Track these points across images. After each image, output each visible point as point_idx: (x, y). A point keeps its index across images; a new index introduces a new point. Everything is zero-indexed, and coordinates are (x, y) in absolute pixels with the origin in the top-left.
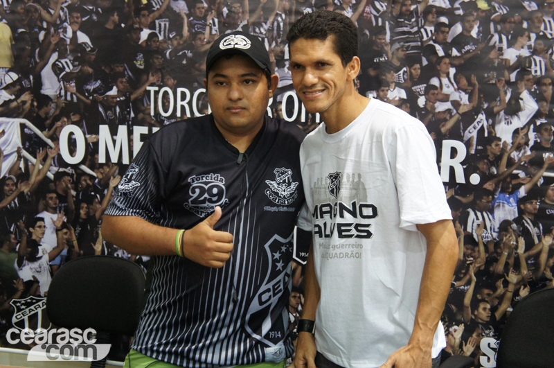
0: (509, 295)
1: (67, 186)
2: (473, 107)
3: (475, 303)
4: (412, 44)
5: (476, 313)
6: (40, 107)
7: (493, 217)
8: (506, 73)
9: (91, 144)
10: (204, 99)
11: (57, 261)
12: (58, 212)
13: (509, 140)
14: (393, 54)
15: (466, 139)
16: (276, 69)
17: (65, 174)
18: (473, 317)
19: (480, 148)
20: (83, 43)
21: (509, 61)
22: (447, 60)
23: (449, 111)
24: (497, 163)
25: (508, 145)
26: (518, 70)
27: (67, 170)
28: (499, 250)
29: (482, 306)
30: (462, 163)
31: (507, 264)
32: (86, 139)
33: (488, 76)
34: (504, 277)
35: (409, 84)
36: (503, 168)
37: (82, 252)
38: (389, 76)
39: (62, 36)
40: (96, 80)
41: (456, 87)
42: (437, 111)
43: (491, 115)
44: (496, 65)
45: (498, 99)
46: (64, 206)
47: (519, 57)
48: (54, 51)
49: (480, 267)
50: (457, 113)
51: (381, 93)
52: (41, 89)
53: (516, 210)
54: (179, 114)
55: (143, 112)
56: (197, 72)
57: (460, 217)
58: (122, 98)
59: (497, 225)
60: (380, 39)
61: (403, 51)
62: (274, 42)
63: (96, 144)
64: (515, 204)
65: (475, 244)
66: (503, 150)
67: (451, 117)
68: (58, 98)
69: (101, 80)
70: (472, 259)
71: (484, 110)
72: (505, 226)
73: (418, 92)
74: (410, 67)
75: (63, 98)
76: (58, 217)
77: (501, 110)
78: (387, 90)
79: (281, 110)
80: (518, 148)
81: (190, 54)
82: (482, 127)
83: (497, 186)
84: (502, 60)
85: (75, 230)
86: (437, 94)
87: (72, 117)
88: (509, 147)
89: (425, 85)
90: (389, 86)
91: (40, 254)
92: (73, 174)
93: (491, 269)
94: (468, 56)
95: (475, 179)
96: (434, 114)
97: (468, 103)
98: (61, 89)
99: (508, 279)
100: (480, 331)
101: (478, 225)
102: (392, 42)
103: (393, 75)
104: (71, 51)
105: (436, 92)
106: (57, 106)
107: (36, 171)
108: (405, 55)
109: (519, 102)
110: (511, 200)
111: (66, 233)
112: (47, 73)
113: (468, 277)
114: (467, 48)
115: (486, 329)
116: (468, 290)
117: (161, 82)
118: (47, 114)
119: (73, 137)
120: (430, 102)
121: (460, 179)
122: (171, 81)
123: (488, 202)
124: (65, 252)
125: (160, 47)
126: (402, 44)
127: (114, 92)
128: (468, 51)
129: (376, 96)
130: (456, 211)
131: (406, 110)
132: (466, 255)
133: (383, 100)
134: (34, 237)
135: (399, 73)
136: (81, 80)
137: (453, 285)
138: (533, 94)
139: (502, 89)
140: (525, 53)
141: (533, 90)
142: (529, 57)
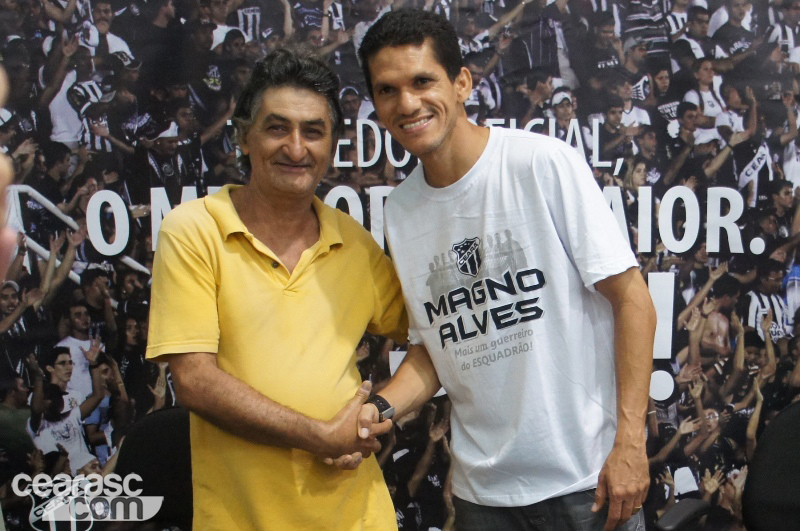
1: (102, 293)
2: (751, 135)
4: (655, 39)
6: (50, 163)
7: (786, 303)
8: (795, 84)
9: (138, 220)
11: (95, 417)
12: (91, 336)
14: (626, 54)
15: (742, 185)
17: (99, 272)
19: (763, 197)
20: (118, 53)
21: (798, 66)
22: (709, 65)
23: (715, 142)
24: (789, 219)
27: (101, 266)
30: (739, 222)
32: (129, 212)
33: (770, 89)
35: (653, 102)
36: (797, 228)
37: (133, 401)
38: (622, 90)
39: (81, 43)
40: (142, 114)
41: (724, 105)
42: (697, 142)
44: (781, 71)
45: (786, 123)
46: (100, 327)
48: (69, 69)
49: (769, 379)
50: (728, 145)
51: (612, 117)
55: (223, 162)
57: (737, 305)
58: (185, 142)
59: (791, 314)
60: (606, 32)
61: (641, 50)
63: (147, 220)
67: (719, 151)
68: (80, 146)
69: (150, 114)
70: (756, 367)
71: (766, 141)
73: (668, 114)
75: (89, 146)
76: (92, 345)
77: (790, 141)
78: (621, 113)
82: (765, 166)
83: (789, 254)
84: (789, 63)
85: (120, 365)
86: (696, 117)
87: (106, 177)
89: (678, 103)
90: (622, 105)
92: (111, 273)
93: (785, 381)
94: (739, 58)
95: (758, 246)
96: (693, 148)
97: (742, 129)
98: (85, 131)
101: (765, 316)
102: (625, 36)
103: (628, 89)
104: (97, 67)
105: (694, 113)
106: (79, 161)
107: (50, 272)
108: (644, 56)
111: (105, 371)
112: (59, 105)
113: (751, 395)
114: (737, 45)
116: (751, 414)
118: (63, 174)
119: (109, 210)
120: (686, 128)
121: (736, 246)
123: (778, 280)
124: (105, 402)
125: (248, 53)
126: (639, 39)
127: (172, 131)
128: (739, 51)
129: (603, 121)
130: (731, 296)
131: (650, 142)
132: (747, 363)
133: (614, 127)
134: (55, 381)
135: (637, 85)
136: (117, 114)
137: (730, 409)
139: (789, 108)
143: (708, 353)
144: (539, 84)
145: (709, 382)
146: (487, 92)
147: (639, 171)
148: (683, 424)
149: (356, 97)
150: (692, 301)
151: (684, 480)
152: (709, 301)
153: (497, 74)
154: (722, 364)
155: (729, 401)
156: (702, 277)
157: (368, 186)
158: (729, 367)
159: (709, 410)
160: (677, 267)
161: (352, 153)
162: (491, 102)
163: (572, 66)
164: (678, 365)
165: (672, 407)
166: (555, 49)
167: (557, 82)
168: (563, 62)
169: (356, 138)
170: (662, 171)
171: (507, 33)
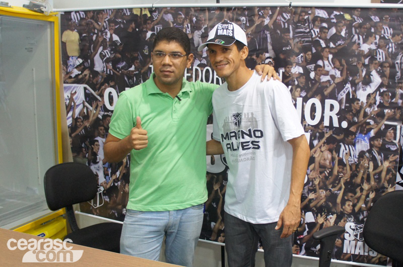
0: (363, 197)
2: (343, 79)
3: (343, 202)
4: (306, 39)
5: (344, 207)
6: (93, 78)
7: (355, 149)
8: (363, 59)
11: (107, 165)
12: (105, 137)
13: (365, 101)
14: (294, 45)
15: (339, 99)
18: (342, 210)
19: (347, 105)
20: (116, 40)
21: (364, 51)
22: (327, 50)
24: (358, 114)
25: (364, 103)
27: (108, 114)
28: (358, 170)
29: (347, 203)
30: (337, 114)
31: (362, 178)
33: (352, 61)
34: (360, 185)
35: (304, 64)
36: (361, 118)
38: (292, 59)
39: (105, 37)
40: (123, 62)
41: (333, 66)
42: (322, 81)
43: (354, 84)
44: (356, 53)
45: (358, 75)
47: (370, 49)
48: (100, 46)
49: (347, 179)
50: (334, 82)
51: (287, 69)
52: (94, 67)
53: (369, 144)
57: (335, 148)
58: (137, 72)
59: (357, 154)
60: (286, 36)
61: (301, 43)
64: (368, 141)
65: (345, 165)
66: (361, 107)
67: (330, 85)
70: (342, 174)
71: (350, 81)
72: (362, 154)
73: (310, 69)
74: (305, 53)
75: (105, 72)
77: (360, 82)
78: (291, 68)
80: (370, 106)
82: (349, 92)
83: (357, 129)
84: (360, 50)
86: (322, 71)
87: (110, 83)
88: (365, 105)
89: (314, 65)
90: (292, 65)
91: (98, 160)
93: (353, 181)
94: (340, 47)
95: (345, 124)
96: (320, 83)
97: (340, 76)
98: (104, 67)
99: (363, 187)
100: (346, 219)
101: (346, 153)
102: (294, 38)
103: (294, 58)
104: (109, 45)
105: (321, 69)
106: (102, 77)
107: (92, 114)
108: (302, 46)
109: (370, 77)
110: (366, 138)
112: (97, 58)
113: (339, 186)
114: (339, 42)
115: (349, 218)
116: (339, 193)
118: (97, 81)
119: (111, 94)
120: (318, 75)
121: (336, 124)
123: (352, 139)
126: (300, 39)
127: (133, 68)
128: (340, 45)
129: (284, 71)
130: (333, 144)
131: (303, 80)
132: (338, 172)
133: (288, 74)
134: (94, 150)
135: (298, 57)
136: (115, 62)
137: (330, 190)
138: (378, 72)
139: (360, 68)
140: (373, 47)
141: (378, 70)
142: (376, 50)
143: (322, 167)
144: (260, 55)
145: (322, 179)
147: (297, 91)
148: (310, 194)
150: (317, 145)
151: (309, 217)
152: (324, 145)
154: (328, 172)
155: (330, 187)
156: (322, 136)
158: (331, 173)
159: (322, 190)
160: (311, 131)
163: (273, 49)
165: (306, 187)
166: (267, 42)
167: (267, 55)
168: (270, 47)
169: (192, 73)
170: (307, 92)
171: (250, 36)
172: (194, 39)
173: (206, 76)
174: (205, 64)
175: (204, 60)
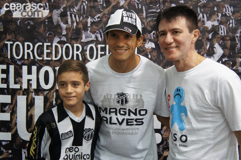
8: (207, 34)
10: (41, 48)
14: (147, 23)
16: (83, 32)
21: (208, 28)
26: (213, 32)
35: (156, 40)
38: (145, 36)
45: (203, 48)
47: (213, 26)
51: (142, 45)
54: (26, 57)
55: (3, 56)
56: (37, 34)
61: (152, 22)
62: (82, 17)
77: (205, 54)
78: (145, 43)
79: (86, 55)
81: (32, 23)
84: (205, 27)
90: (146, 41)
102: (147, 17)
103: (148, 35)
108: (153, 24)
109: (214, 49)
117: (15, 39)
122: (21, 39)
126: (152, 18)
131: (155, 54)
133: (143, 49)
135: (151, 34)
138: (220, 45)
139: (204, 42)
140: (216, 23)
141: (220, 43)
142: (218, 25)
146: (99, 36)
148: (165, 152)
149: (53, 36)
153: (102, 29)
157: (56, 67)
161: (51, 55)
162: (100, 39)
164: (163, 131)
165: (161, 146)
169: (52, 50)
170: (159, 64)
171: (106, 16)
172: (53, 18)
173: (66, 53)
174: (65, 41)
175: (64, 37)
